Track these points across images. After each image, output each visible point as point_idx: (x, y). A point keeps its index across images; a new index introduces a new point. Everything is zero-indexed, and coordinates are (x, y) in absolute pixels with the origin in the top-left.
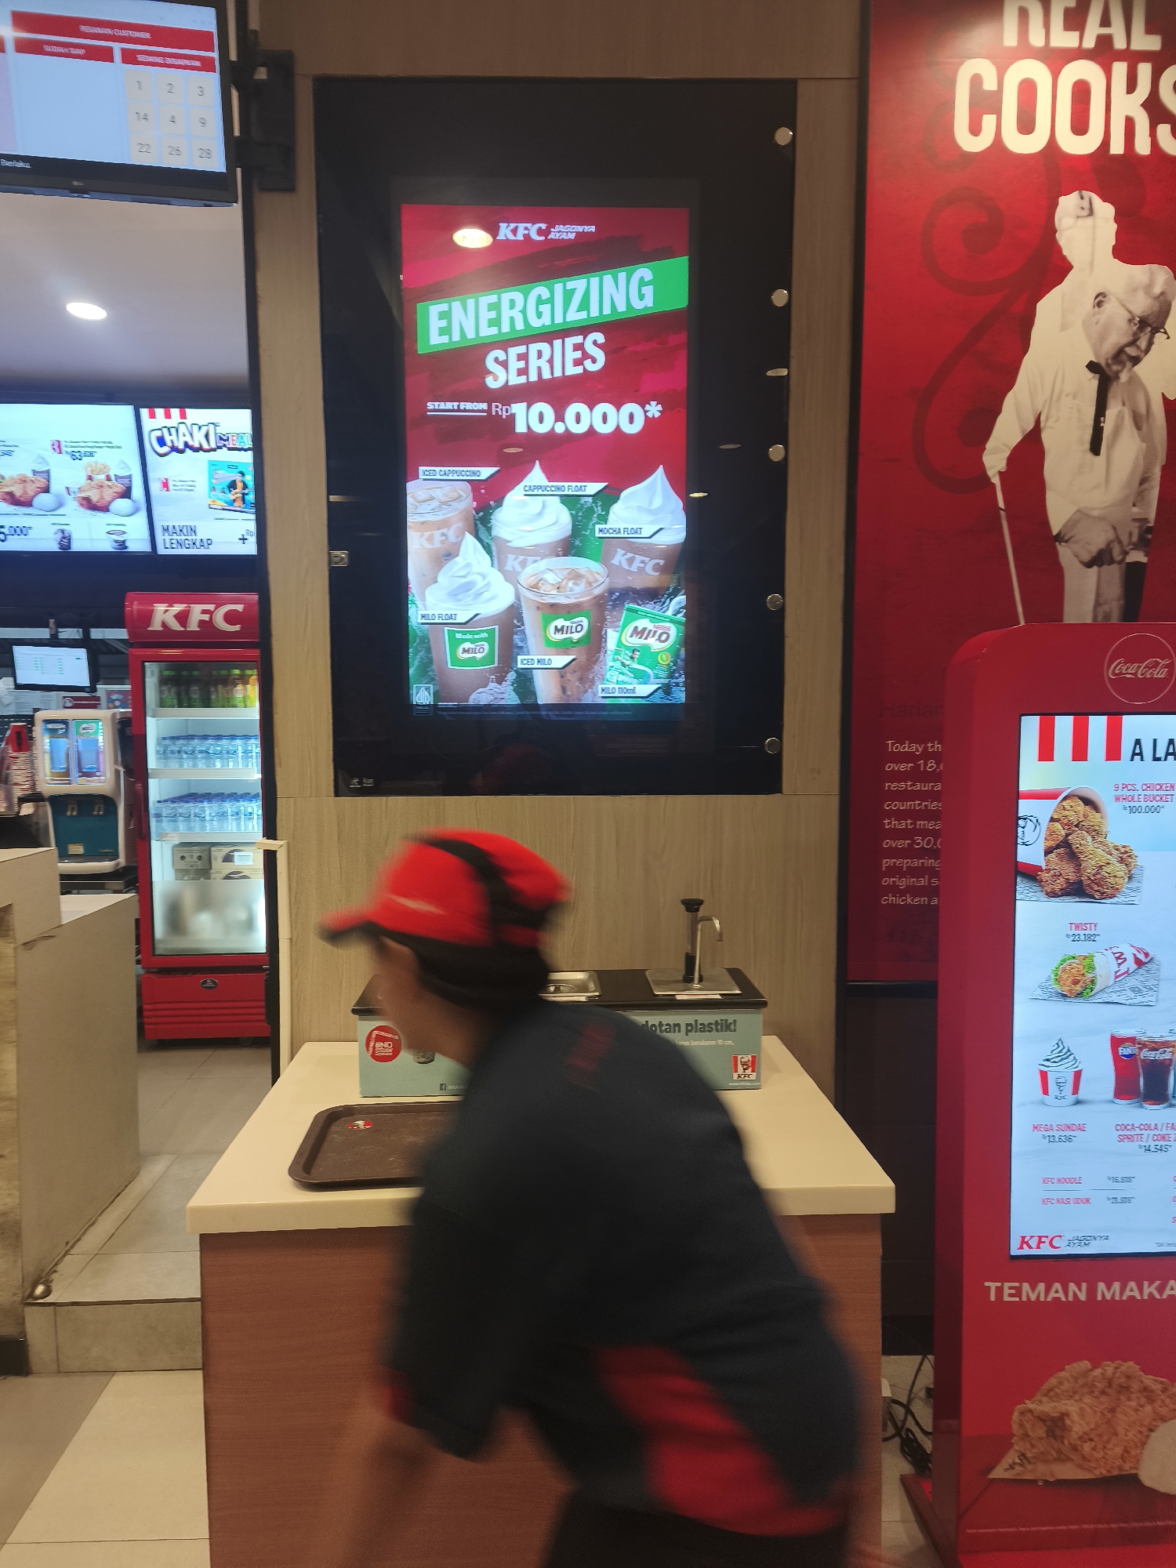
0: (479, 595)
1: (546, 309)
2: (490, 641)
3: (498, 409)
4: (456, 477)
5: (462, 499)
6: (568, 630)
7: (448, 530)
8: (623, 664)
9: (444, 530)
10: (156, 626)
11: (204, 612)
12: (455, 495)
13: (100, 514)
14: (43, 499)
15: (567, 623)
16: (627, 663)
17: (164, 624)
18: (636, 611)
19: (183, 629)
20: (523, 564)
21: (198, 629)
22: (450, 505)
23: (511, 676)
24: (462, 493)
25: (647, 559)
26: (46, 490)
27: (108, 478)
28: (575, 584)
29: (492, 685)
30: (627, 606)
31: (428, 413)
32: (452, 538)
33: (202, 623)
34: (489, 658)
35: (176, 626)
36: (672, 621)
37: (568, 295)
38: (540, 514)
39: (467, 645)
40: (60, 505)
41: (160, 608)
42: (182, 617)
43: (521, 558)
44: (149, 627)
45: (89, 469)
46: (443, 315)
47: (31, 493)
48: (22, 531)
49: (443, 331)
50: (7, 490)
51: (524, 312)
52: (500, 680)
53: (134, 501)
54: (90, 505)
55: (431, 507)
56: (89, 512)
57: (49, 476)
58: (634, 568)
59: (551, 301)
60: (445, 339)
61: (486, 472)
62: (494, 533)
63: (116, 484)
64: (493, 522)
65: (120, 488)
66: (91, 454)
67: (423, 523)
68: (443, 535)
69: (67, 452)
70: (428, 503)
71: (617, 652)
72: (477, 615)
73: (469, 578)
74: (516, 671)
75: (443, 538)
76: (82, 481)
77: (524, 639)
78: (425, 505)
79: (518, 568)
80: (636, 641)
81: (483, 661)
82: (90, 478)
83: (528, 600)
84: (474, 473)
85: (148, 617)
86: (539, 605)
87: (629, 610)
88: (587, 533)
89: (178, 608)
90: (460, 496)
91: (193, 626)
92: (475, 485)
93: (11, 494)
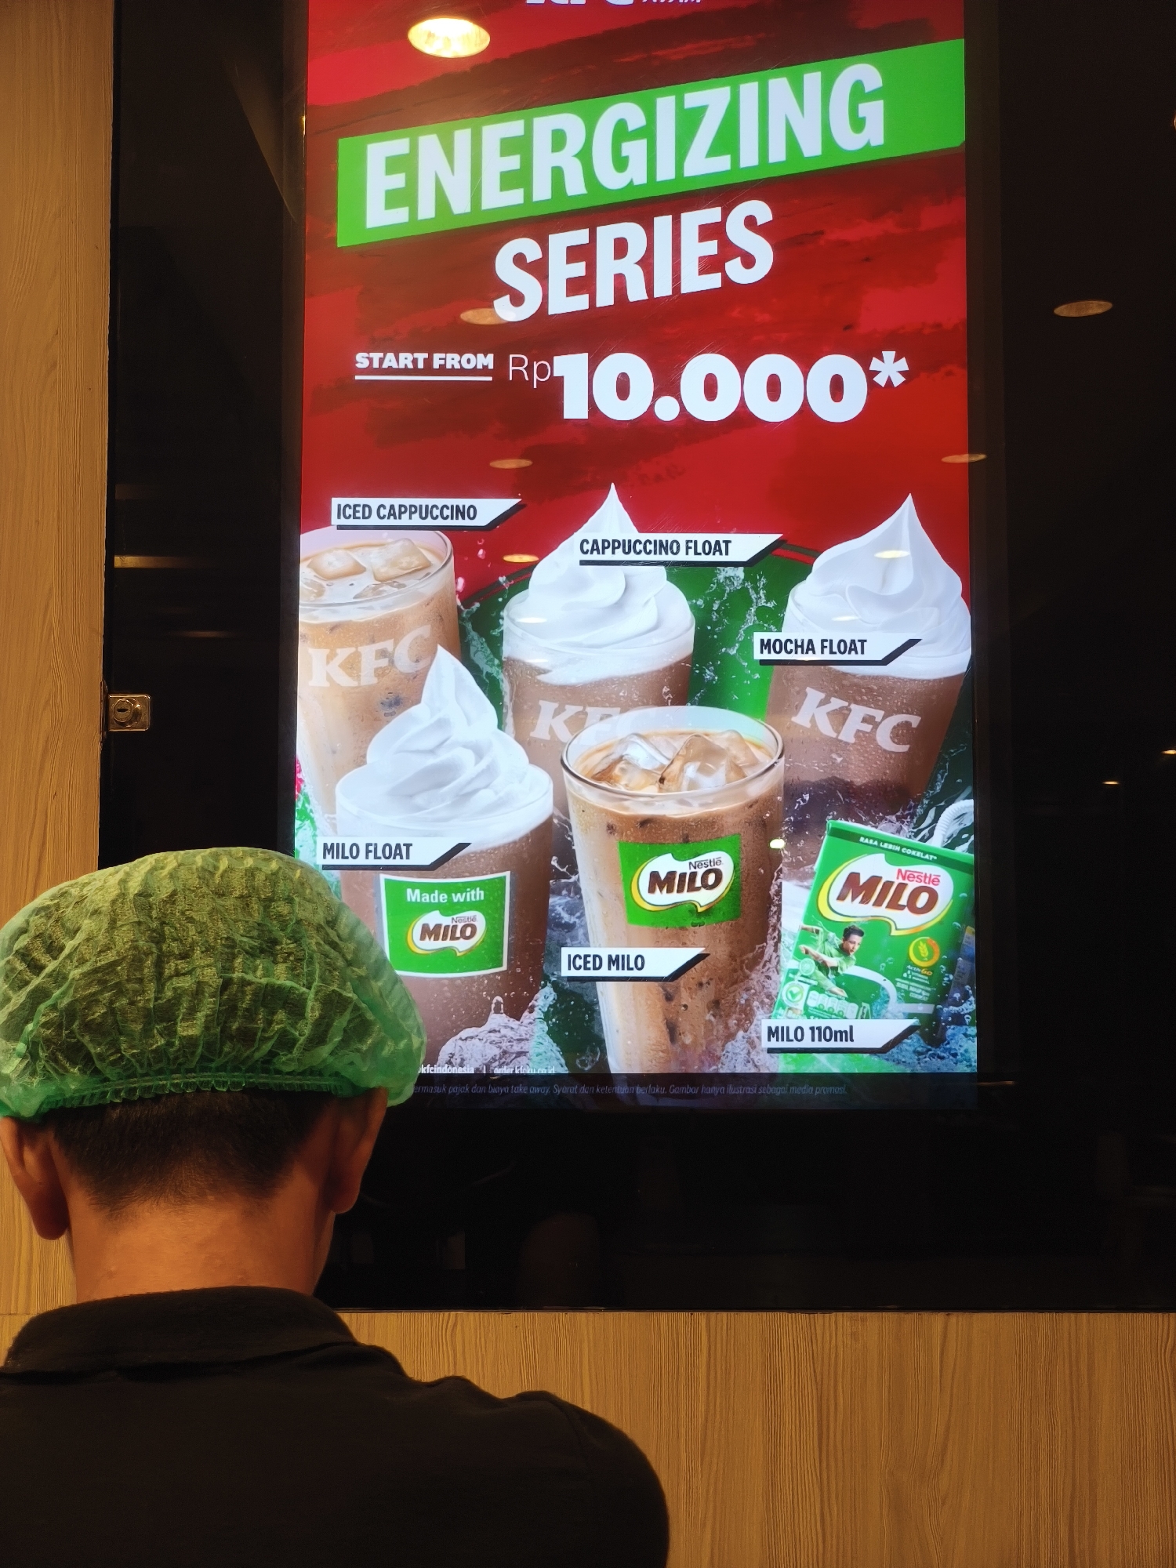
0: (464, 796)
1: (636, 150)
2: (491, 907)
3: (518, 364)
4: (416, 520)
5: (432, 570)
6: (687, 882)
7: (396, 644)
8: (822, 967)
9: (388, 645)
12: (416, 562)
15: (682, 867)
16: (832, 962)
18: (853, 837)
20: (577, 724)
22: (400, 586)
23: (545, 998)
24: (430, 557)
25: (878, 714)
28: (701, 770)
29: (497, 1020)
30: (831, 823)
31: (357, 378)
32: (404, 662)
34: (488, 952)
36: (942, 861)
37: (689, 121)
38: (619, 606)
39: (433, 918)
43: (571, 710)
46: (393, 165)
49: (393, 199)
51: (585, 155)
52: (516, 1009)
55: (357, 590)
58: (848, 735)
59: (648, 132)
60: (401, 215)
61: (489, 509)
62: (507, 650)
64: (506, 624)
67: (334, 627)
68: (383, 654)
70: (349, 580)
71: (807, 935)
72: (461, 847)
73: (443, 757)
74: (556, 986)
75: (384, 662)
77: (576, 908)
78: (340, 586)
79: (563, 734)
80: (855, 910)
81: (471, 959)
83: (585, 808)
84: (459, 512)
86: (611, 821)
87: (838, 833)
88: (733, 652)
90: (428, 565)
92: (462, 540)
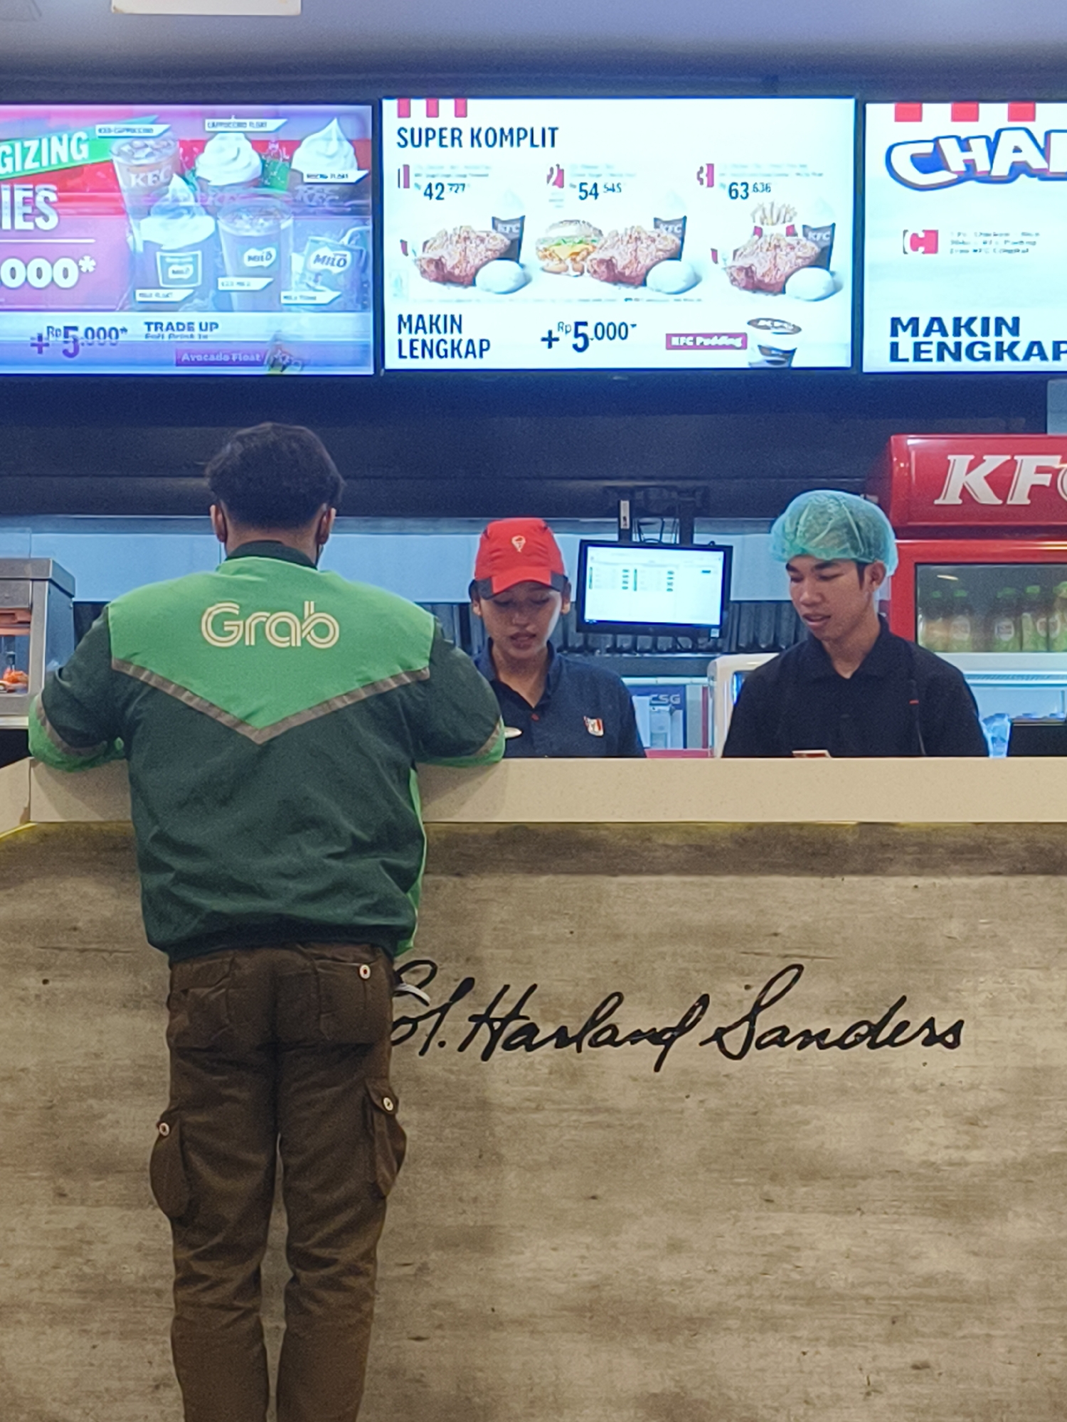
10: (951, 497)
11: (1040, 470)
13: (770, 298)
14: (666, 275)
17: (965, 493)
19: (1000, 502)
21: (1028, 502)
26: (676, 255)
27: (791, 231)
33: (1035, 490)
35: (986, 496)
40: (695, 281)
41: (960, 462)
42: (1001, 482)
44: (938, 497)
45: (759, 215)
47: (645, 261)
48: (619, 331)
50: (605, 255)
53: (832, 274)
54: (753, 283)
56: (748, 294)
57: (683, 229)
63: (804, 240)
65: (811, 249)
66: (767, 188)
69: (723, 186)
76: (744, 237)
82: (758, 231)
85: (936, 478)
89: (993, 462)
91: (1020, 496)
93: (609, 264)
